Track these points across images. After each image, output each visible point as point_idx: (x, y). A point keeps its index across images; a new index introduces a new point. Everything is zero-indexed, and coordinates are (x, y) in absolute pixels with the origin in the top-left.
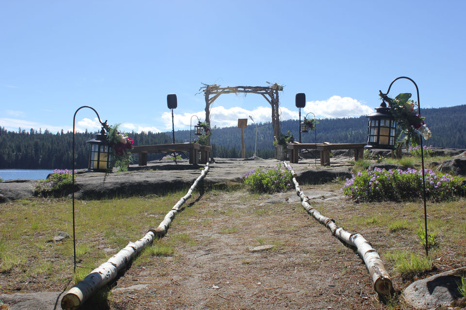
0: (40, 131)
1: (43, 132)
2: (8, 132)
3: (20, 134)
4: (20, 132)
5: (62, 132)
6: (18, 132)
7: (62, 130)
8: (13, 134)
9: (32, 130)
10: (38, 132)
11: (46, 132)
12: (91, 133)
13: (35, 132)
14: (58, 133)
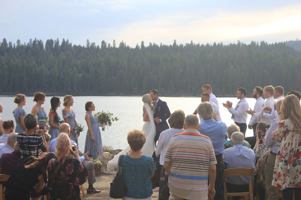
0: (114, 44)
1: (117, 46)
2: (73, 46)
3: (88, 48)
4: (88, 46)
5: (142, 45)
6: (85, 46)
7: (143, 42)
8: (79, 49)
9: (103, 42)
10: (112, 45)
11: (122, 45)
12: (181, 45)
13: (107, 45)
14: (137, 46)
